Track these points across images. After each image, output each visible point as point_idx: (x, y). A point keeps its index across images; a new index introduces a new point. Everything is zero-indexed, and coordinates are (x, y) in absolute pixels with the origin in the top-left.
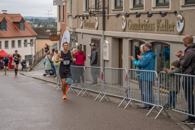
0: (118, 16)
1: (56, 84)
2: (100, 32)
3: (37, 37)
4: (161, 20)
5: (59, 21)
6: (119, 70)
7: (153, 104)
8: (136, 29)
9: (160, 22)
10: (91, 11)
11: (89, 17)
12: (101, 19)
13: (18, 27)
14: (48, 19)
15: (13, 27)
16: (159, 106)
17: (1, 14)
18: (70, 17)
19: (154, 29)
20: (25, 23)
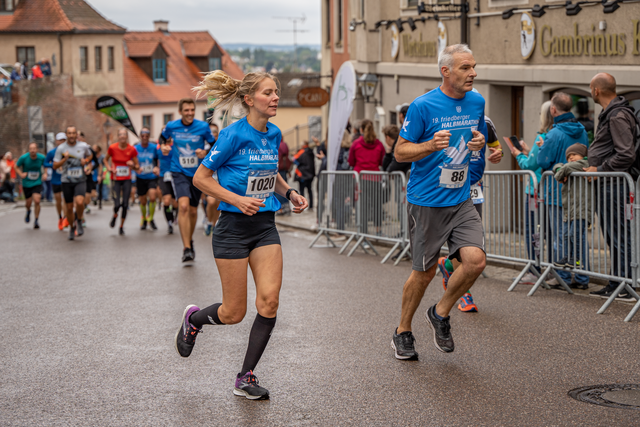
0: (509, 14)
1: (315, 232)
5: (328, 47)
6: (511, 175)
7: (619, 278)
8: (567, 53)
10: (423, 4)
11: (418, 24)
12: (456, 27)
13: (202, 70)
15: (187, 72)
17: (151, 33)
18: (360, 29)
19: (623, 51)
20: (224, 59)
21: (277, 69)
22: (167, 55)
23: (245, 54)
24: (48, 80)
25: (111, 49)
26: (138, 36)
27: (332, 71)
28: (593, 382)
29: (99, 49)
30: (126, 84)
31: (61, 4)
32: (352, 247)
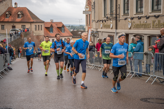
0: (126, 19)
2: (114, 30)
3: (72, 37)
4: (155, 21)
5: (87, 25)
7: (150, 75)
8: (138, 27)
9: (155, 22)
10: (107, 17)
11: (106, 21)
12: (114, 21)
13: (60, 30)
14: (79, 26)
15: (57, 30)
16: (154, 75)
17: (50, 22)
18: (94, 22)
19: (150, 27)
20: (65, 28)
21: (76, 30)
22: (53, 27)
23: (69, 27)
24: (28, 32)
25: (41, 26)
26: (47, 23)
27: (88, 31)
28: (145, 97)
29: (39, 26)
30: (44, 33)
31: (31, 16)
32: (92, 68)
